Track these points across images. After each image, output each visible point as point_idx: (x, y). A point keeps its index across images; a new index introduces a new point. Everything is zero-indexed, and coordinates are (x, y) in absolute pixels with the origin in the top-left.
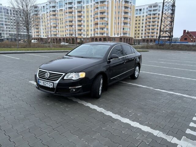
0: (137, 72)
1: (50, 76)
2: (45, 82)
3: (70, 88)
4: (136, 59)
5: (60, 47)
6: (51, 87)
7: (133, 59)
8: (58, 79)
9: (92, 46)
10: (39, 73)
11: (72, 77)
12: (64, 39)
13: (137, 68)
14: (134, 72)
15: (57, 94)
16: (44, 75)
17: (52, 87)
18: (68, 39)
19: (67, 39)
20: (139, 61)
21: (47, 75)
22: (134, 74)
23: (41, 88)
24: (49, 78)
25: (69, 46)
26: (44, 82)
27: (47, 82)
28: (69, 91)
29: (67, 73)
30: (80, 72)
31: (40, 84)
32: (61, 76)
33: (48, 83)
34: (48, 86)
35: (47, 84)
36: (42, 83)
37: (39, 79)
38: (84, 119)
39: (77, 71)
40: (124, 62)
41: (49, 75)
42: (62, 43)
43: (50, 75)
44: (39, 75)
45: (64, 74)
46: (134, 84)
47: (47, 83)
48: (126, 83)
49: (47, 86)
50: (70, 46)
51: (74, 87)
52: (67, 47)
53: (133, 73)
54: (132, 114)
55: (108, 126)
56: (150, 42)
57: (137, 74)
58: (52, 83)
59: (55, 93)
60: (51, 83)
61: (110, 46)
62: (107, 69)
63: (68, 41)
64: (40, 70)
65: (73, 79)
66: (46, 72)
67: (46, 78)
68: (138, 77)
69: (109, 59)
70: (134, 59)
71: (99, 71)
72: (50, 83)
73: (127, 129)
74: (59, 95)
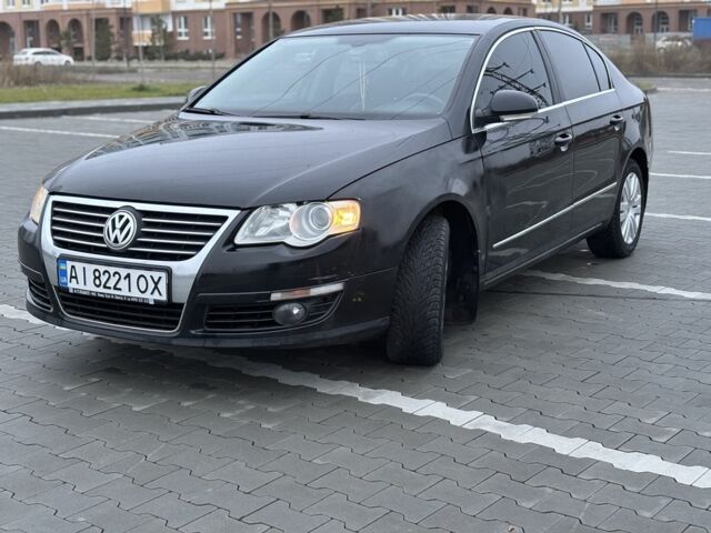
0: (631, 214)
1: (139, 234)
2: (112, 270)
3: (276, 296)
4: (624, 125)
5: (17, 83)
6: (151, 298)
7: (606, 122)
8: (199, 248)
9: (355, 45)
10: (54, 223)
11: (286, 230)
12: (31, 25)
13: (633, 182)
14: (617, 212)
15: (195, 337)
16: (100, 230)
17: (164, 298)
18: (63, 26)
19: (53, 25)
20: (641, 141)
21: (118, 225)
22: (615, 222)
23: (76, 311)
24: (135, 243)
25: (80, 76)
26: (102, 268)
27: (123, 272)
28: (270, 315)
29: (252, 209)
30: (328, 199)
31: (72, 285)
32: (216, 229)
33: (135, 274)
34: (135, 294)
35: (123, 284)
36: (84, 278)
37: (63, 259)
38: (391, 466)
39: (312, 195)
40: (562, 144)
41: (132, 225)
42: (27, 56)
43: (140, 224)
44: (54, 233)
45: (232, 215)
46: (626, 285)
47: (128, 276)
48: (571, 279)
49: (125, 292)
50: (86, 70)
51: (299, 294)
52: (68, 82)
53: (608, 216)
54: (667, 433)
55: (550, 491)
56: (655, 29)
57: (629, 219)
58: (163, 275)
59: (184, 334)
60: (156, 275)
61: (471, 41)
62: (474, 186)
63: (67, 35)
64: (56, 204)
65: (290, 241)
66: (111, 210)
67: (114, 247)
68: (636, 240)
69: (481, 121)
70: (613, 123)
71: (431, 193)
72: (147, 274)
73: (664, 501)
74: (209, 343)
